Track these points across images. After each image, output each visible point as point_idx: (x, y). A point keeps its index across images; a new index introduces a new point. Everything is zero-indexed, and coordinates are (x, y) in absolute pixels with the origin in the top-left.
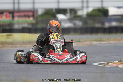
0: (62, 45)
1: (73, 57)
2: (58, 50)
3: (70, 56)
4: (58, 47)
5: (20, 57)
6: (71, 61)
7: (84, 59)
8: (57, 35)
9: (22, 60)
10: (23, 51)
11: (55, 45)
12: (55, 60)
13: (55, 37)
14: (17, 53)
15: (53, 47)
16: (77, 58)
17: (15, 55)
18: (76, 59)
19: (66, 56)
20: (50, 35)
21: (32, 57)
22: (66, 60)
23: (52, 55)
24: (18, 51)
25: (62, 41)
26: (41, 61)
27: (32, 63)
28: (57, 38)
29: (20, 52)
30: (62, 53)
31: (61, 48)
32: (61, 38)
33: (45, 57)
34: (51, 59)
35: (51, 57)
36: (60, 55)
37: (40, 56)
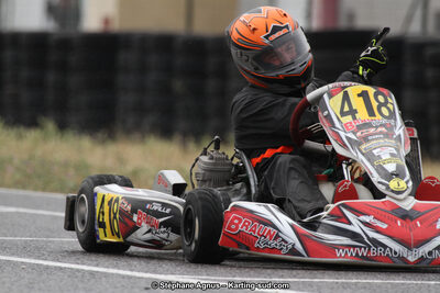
0: (404, 154)
2: (393, 184)
4: (391, 168)
8: (364, 95)
9: (141, 236)
10: (127, 183)
11: (370, 157)
12: (376, 243)
13: (358, 103)
14: (97, 189)
21: (235, 224)
23: (357, 212)
24: (104, 180)
25: (399, 131)
26: (293, 251)
28: (371, 113)
29: (114, 191)
31: (407, 173)
32: (392, 115)
33: (312, 226)
34: (354, 236)
35: (356, 227)
36: (406, 216)
37: (284, 222)
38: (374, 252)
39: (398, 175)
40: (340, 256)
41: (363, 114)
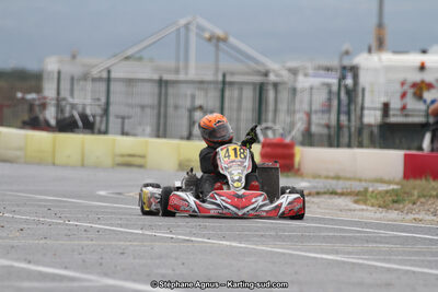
0: (246, 173)
1: (272, 202)
2: (235, 185)
3: (264, 200)
4: (236, 178)
5: (149, 198)
6: (267, 212)
7: (298, 206)
8: (235, 149)
9: (153, 207)
10: (158, 186)
11: (231, 174)
12: (226, 208)
13: (232, 153)
14: (144, 189)
15: (225, 177)
16: (282, 204)
17: (140, 195)
18: (279, 207)
19: (254, 200)
20: (219, 149)
21: (173, 201)
22: (254, 209)
23: (219, 195)
24: (146, 185)
25: (246, 164)
26: (194, 211)
27: (172, 215)
28: (236, 156)
29: (150, 188)
30: (243, 191)
31: (243, 180)
32: (245, 157)
33: (204, 201)
34: (218, 205)
35: (218, 202)
36: (239, 197)
37: (191, 199)
38: (225, 211)
39: (239, 180)
40: (212, 213)
41: (232, 157)
